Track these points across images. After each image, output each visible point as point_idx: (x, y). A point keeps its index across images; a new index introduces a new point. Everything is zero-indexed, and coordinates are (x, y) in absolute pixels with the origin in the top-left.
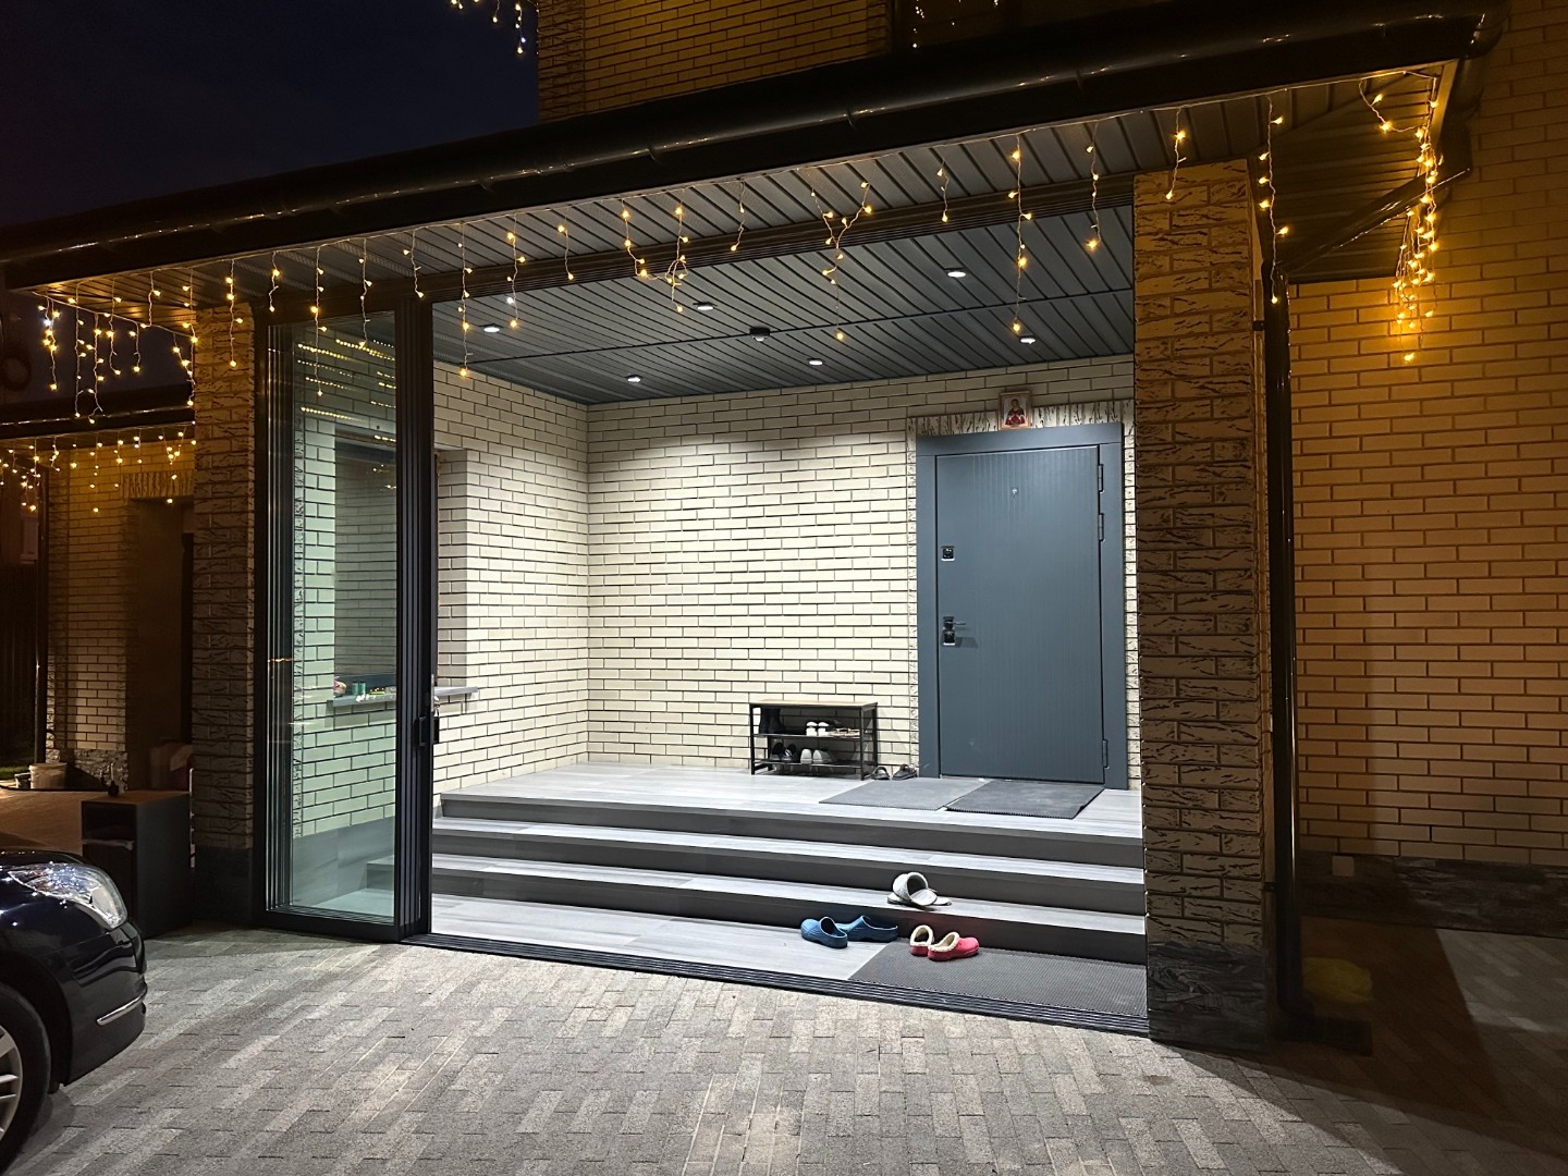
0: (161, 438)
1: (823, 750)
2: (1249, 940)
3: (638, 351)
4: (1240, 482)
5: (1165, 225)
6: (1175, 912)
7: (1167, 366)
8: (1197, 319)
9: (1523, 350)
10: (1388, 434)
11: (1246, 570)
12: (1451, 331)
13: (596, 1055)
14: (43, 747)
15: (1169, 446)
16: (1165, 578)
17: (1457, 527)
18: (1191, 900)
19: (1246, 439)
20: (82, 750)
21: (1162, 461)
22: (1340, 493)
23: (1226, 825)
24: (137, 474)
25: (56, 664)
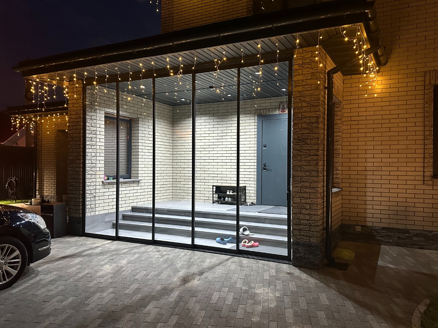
0: (64, 114)
1: (231, 198)
2: (316, 241)
3: (182, 92)
4: (317, 128)
5: (301, 62)
6: (298, 234)
7: (300, 98)
8: (307, 86)
9: (409, 93)
10: (373, 115)
11: (317, 150)
12: (390, 88)
13: (157, 264)
14: (36, 194)
15: (300, 119)
16: (298, 152)
17: (390, 140)
18: (302, 231)
19: (319, 117)
20: (45, 195)
21: (299, 122)
22: (360, 131)
23: (311, 213)
24: (59, 124)
25: (39, 173)
